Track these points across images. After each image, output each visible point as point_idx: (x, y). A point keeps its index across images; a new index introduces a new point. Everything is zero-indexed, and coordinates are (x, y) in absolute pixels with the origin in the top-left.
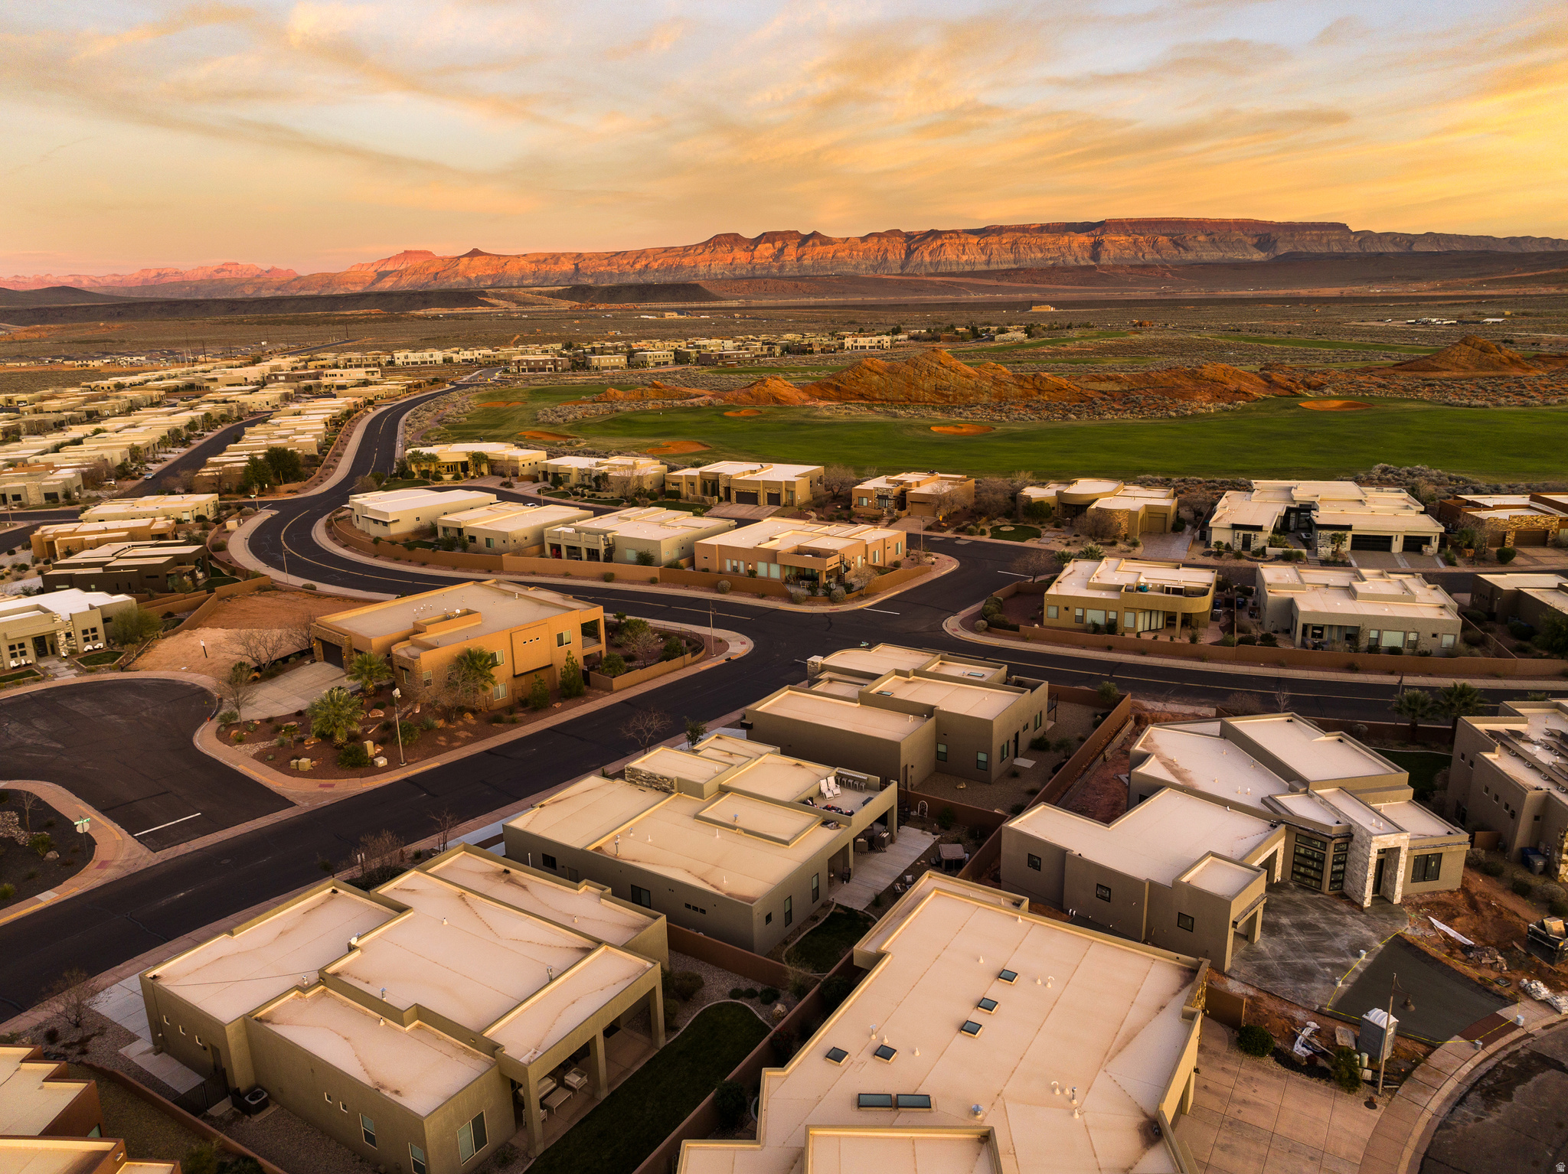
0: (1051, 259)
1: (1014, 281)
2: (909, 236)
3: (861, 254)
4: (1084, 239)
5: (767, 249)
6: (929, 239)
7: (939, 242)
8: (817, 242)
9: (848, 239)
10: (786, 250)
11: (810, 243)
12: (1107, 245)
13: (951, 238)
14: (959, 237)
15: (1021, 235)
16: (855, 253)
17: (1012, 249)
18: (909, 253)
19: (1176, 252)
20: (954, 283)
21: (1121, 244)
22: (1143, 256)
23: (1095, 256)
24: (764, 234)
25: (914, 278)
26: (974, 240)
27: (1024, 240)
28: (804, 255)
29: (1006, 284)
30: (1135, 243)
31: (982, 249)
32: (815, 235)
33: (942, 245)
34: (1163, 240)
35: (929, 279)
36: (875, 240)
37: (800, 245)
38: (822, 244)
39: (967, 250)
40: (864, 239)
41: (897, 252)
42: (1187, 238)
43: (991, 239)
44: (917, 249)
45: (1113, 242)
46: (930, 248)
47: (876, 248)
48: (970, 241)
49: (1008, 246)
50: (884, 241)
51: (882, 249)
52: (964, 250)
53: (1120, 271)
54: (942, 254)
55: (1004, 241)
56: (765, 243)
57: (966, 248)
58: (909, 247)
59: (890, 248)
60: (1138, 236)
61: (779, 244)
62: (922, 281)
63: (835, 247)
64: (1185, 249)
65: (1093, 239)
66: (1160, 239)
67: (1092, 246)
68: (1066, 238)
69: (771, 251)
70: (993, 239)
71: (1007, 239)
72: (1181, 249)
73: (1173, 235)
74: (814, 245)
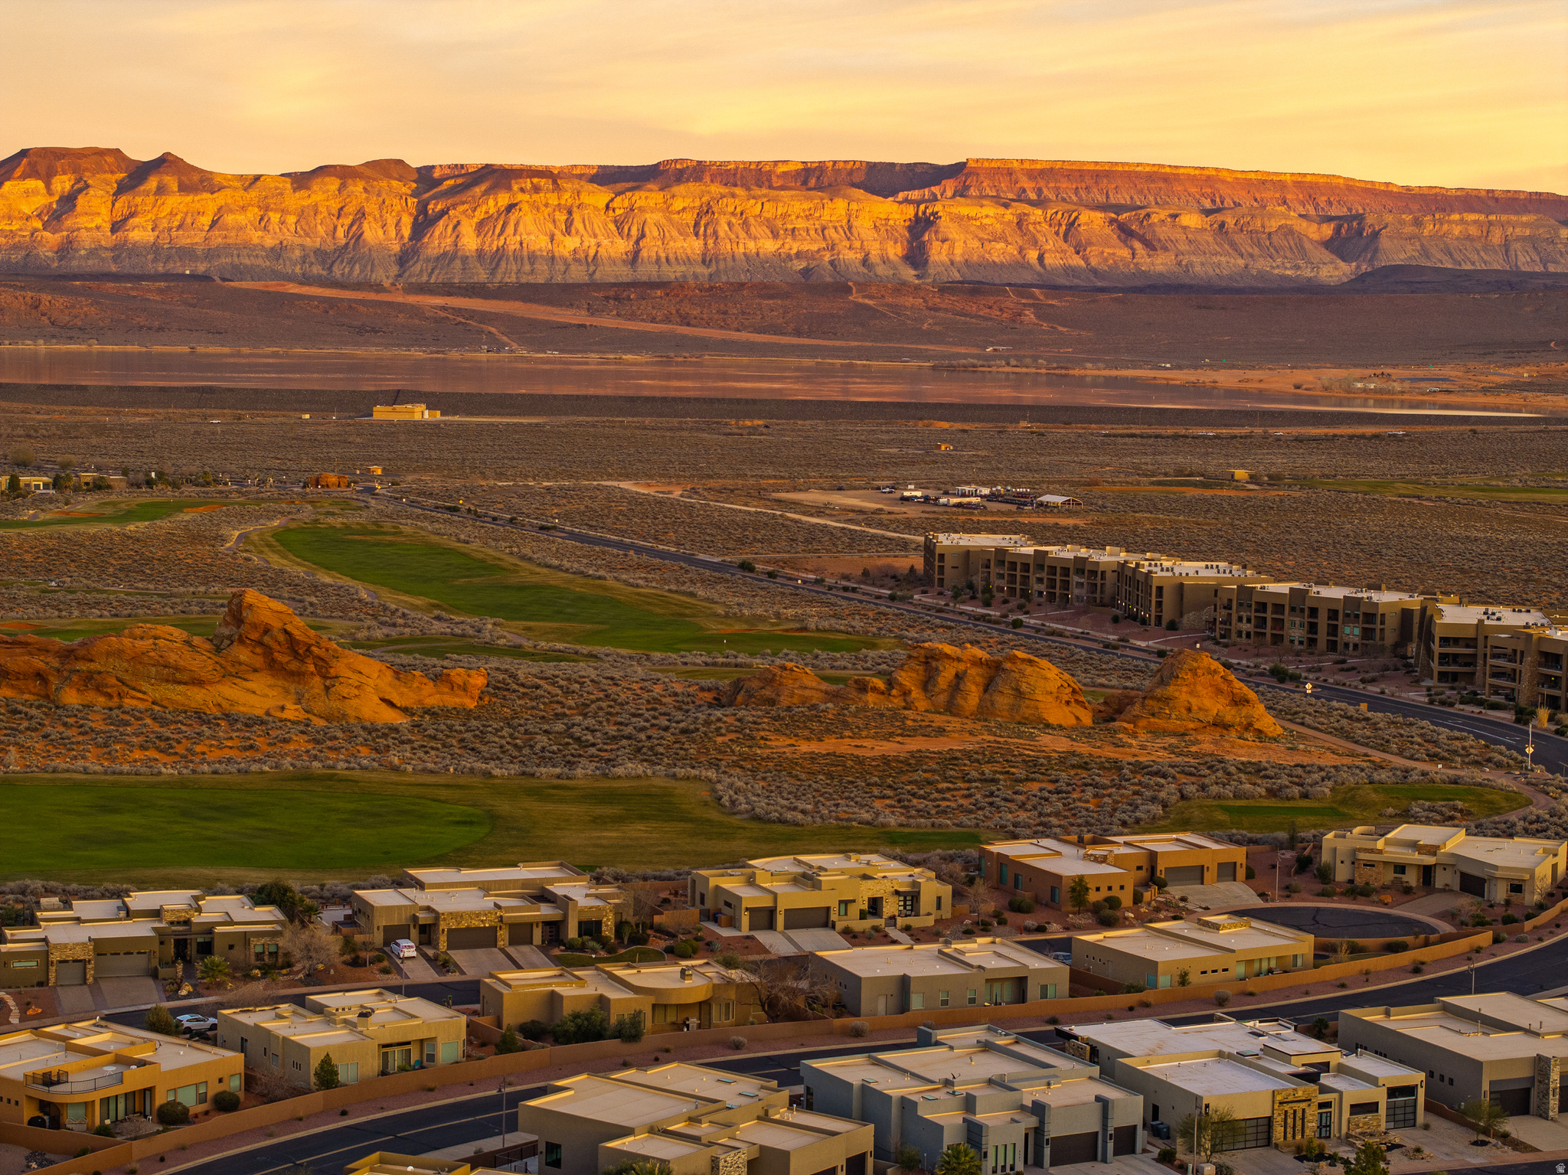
0: (799, 255)
1: (632, 317)
2: (426, 177)
3: (291, 219)
4: (895, 211)
5: (27, 193)
6: (478, 190)
7: (504, 199)
8: (172, 182)
9: (257, 178)
10: (81, 200)
11: (152, 183)
12: (945, 224)
13: (536, 189)
14: (557, 188)
15: (724, 190)
16: (275, 217)
17: (697, 225)
18: (423, 223)
19: (1125, 253)
20: (472, 314)
21: (983, 227)
22: (1041, 258)
23: (916, 256)
24: (24, 153)
25: (372, 296)
26: (599, 197)
27: (730, 205)
28: (132, 215)
29: (607, 322)
30: (1019, 224)
31: (619, 224)
32: (165, 163)
33: (511, 207)
34: (1092, 221)
35: (412, 299)
36: (333, 184)
37: (122, 189)
38: (183, 189)
39: (578, 224)
40: (301, 180)
41: (391, 221)
42: (1155, 219)
43: (641, 198)
44: (444, 213)
45: (959, 219)
46: (480, 214)
47: (335, 206)
48: (585, 198)
49: (689, 218)
50: (357, 188)
51: (351, 209)
52: (569, 224)
53: (909, 301)
54: (510, 229)
55: (678, 204)
56: (24, 177)
57: (577, 216)
58: (422, 208)
59: (371, 207)
60: (1027, 208)
61: (63, 183)
62: (390, 304)
63: (221, 198)
64: (1148, 244)
65: (910, 211)
66: (1083, 219)
67: (910, 229)
68: (840, 204)
69: (41, 200)
70: (649, 198)
71: (686, 198)
72: (1137, 245)
73: (1119, 209)
74: (161, 190)
